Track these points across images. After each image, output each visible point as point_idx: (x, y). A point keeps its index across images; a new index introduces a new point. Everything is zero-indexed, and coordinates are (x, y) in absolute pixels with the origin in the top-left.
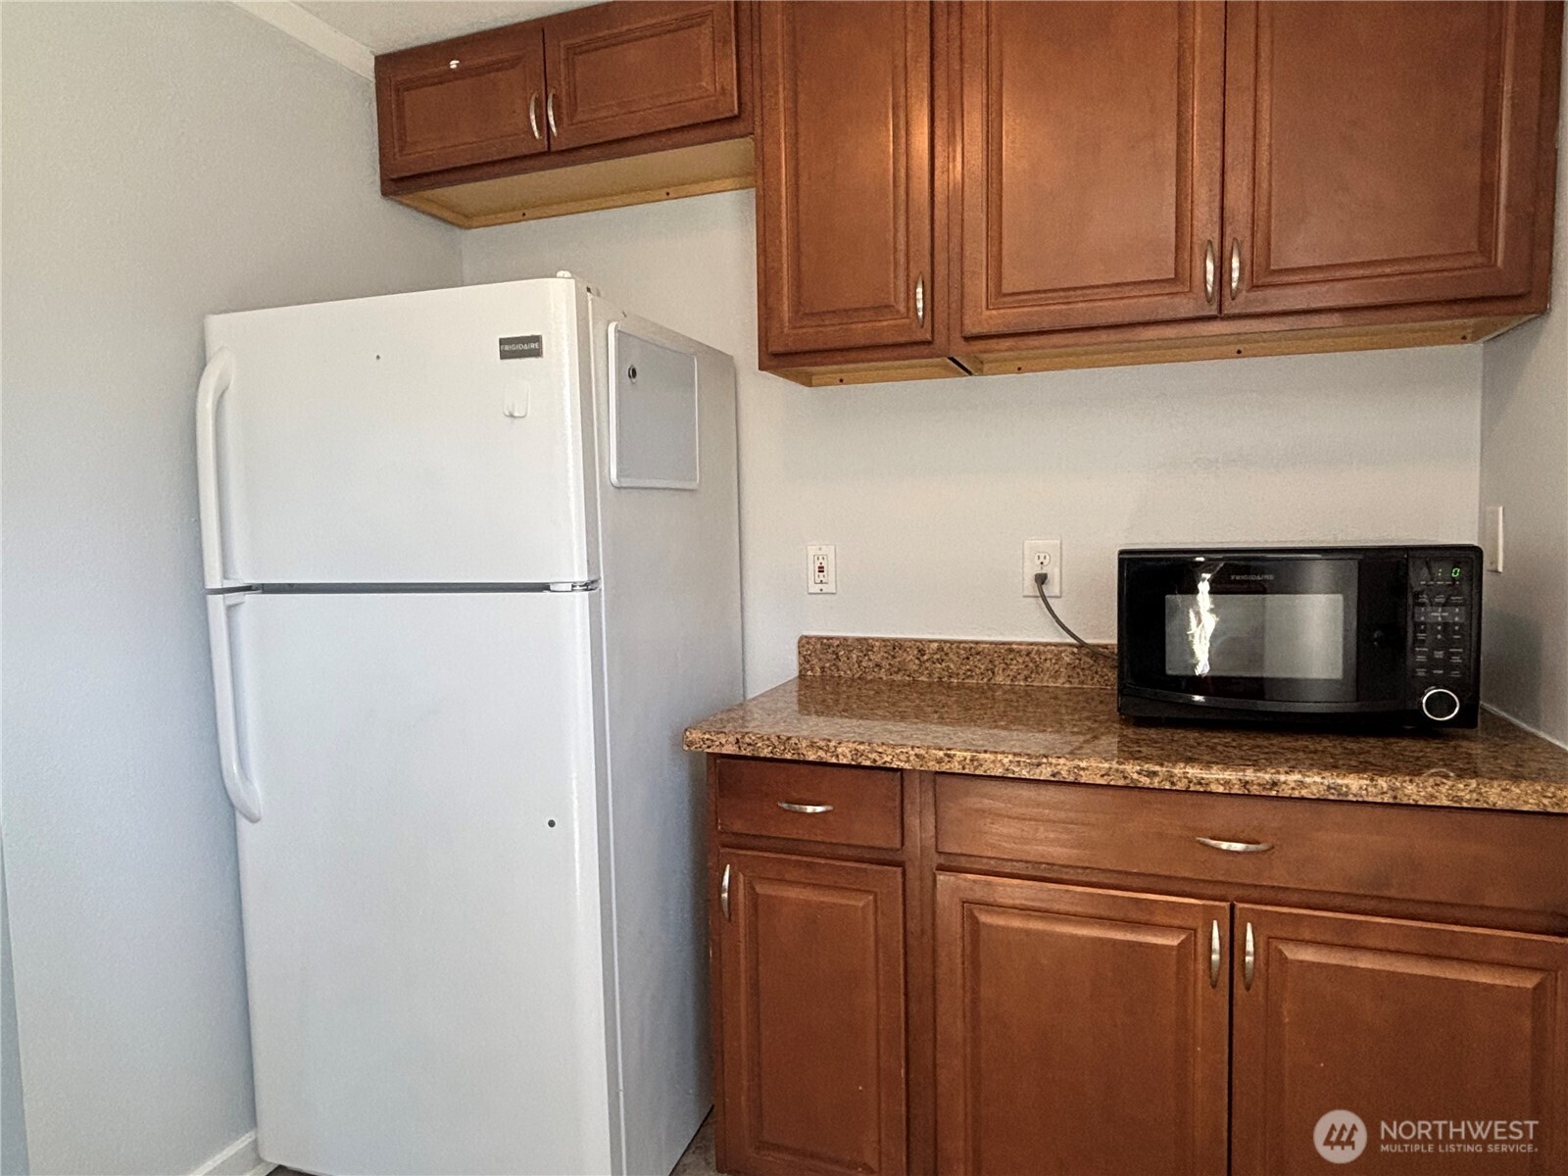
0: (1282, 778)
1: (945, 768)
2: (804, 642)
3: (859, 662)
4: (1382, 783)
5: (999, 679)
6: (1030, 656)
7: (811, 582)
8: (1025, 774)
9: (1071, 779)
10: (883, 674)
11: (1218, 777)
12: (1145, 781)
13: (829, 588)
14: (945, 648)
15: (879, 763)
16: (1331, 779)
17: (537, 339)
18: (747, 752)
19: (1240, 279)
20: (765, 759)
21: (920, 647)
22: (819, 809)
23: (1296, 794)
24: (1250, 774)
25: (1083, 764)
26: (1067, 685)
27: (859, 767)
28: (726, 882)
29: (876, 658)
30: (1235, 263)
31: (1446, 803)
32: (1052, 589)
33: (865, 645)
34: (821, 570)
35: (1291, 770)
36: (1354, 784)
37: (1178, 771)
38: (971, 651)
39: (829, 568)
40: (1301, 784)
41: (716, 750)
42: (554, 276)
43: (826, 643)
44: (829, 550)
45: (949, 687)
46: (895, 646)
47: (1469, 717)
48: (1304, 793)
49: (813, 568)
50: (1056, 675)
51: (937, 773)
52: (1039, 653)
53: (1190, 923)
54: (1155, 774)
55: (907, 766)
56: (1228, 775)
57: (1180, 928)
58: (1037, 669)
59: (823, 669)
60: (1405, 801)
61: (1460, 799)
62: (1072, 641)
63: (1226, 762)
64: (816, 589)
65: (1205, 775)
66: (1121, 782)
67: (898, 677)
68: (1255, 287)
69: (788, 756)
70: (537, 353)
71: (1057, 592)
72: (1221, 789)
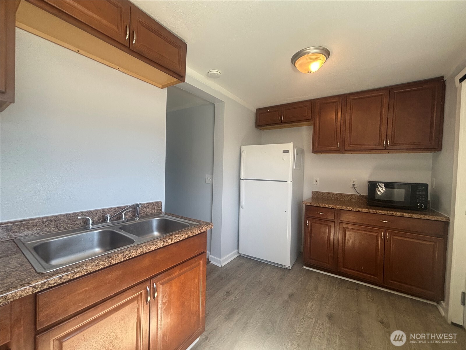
0: (394, 213)
1: (342, 209)
2: (313, 192)
3: (322, 195)
4: (409, 214)
5: (346, 199)
6: (352, 196)
7: (315, 183)
8: (354, 210)
9: (361, 211)
10: (326, 197)
11: (384, 212)
12: (372, 212)
13: (318, 184)
14: (337, 194)
15: (332, 208)
16: (401, 213)
17: (288, 151)
18: (312, 205)
19: (389, 144)
20: (315, 206)
21: (333, 194)
22: (322, 213)
23: (396, 215)
24: (388, 212)
25: (363, 209)
26: (357, 201)
27: (329, 208)
28: (307, 223)
29: (325, 195)
30: (388, 142)
31: (420, 218)
32: (355, 186)
33: (324, 193)
34: (317, 181)
35: (395, 212)
36: (405, 214)
37: (377, 211)
38: (341, 195)
39: (318, 181)
40: (397, 214)
41: (307, 204)
42: (291, 143)
43: (317, 192)
44: (318, 179)
45: (338, 200)
46: (329, 193)
47: (426, 208)
48: (397, 215)
49: (315, 181)
50: (355, 199)
51: (341, 209)
52: (353, 196)
53: (379, 232)
54: (374, 211)
55: (336, 208)
56: (385, 212)
57: (376, 233)
58: (352, 198)
59: (316, 196)
60: (413, 217)
61: (422, 217)
62: (359, 194)
63: (385, 210)
64: (316, 184)
65: (382, 212)
66: (369, 212)
67: (329, 198)
68: (391, 145)
69: (318, 206)
70: (288, 152)
71: (356, 187)
72: (384, 214)
